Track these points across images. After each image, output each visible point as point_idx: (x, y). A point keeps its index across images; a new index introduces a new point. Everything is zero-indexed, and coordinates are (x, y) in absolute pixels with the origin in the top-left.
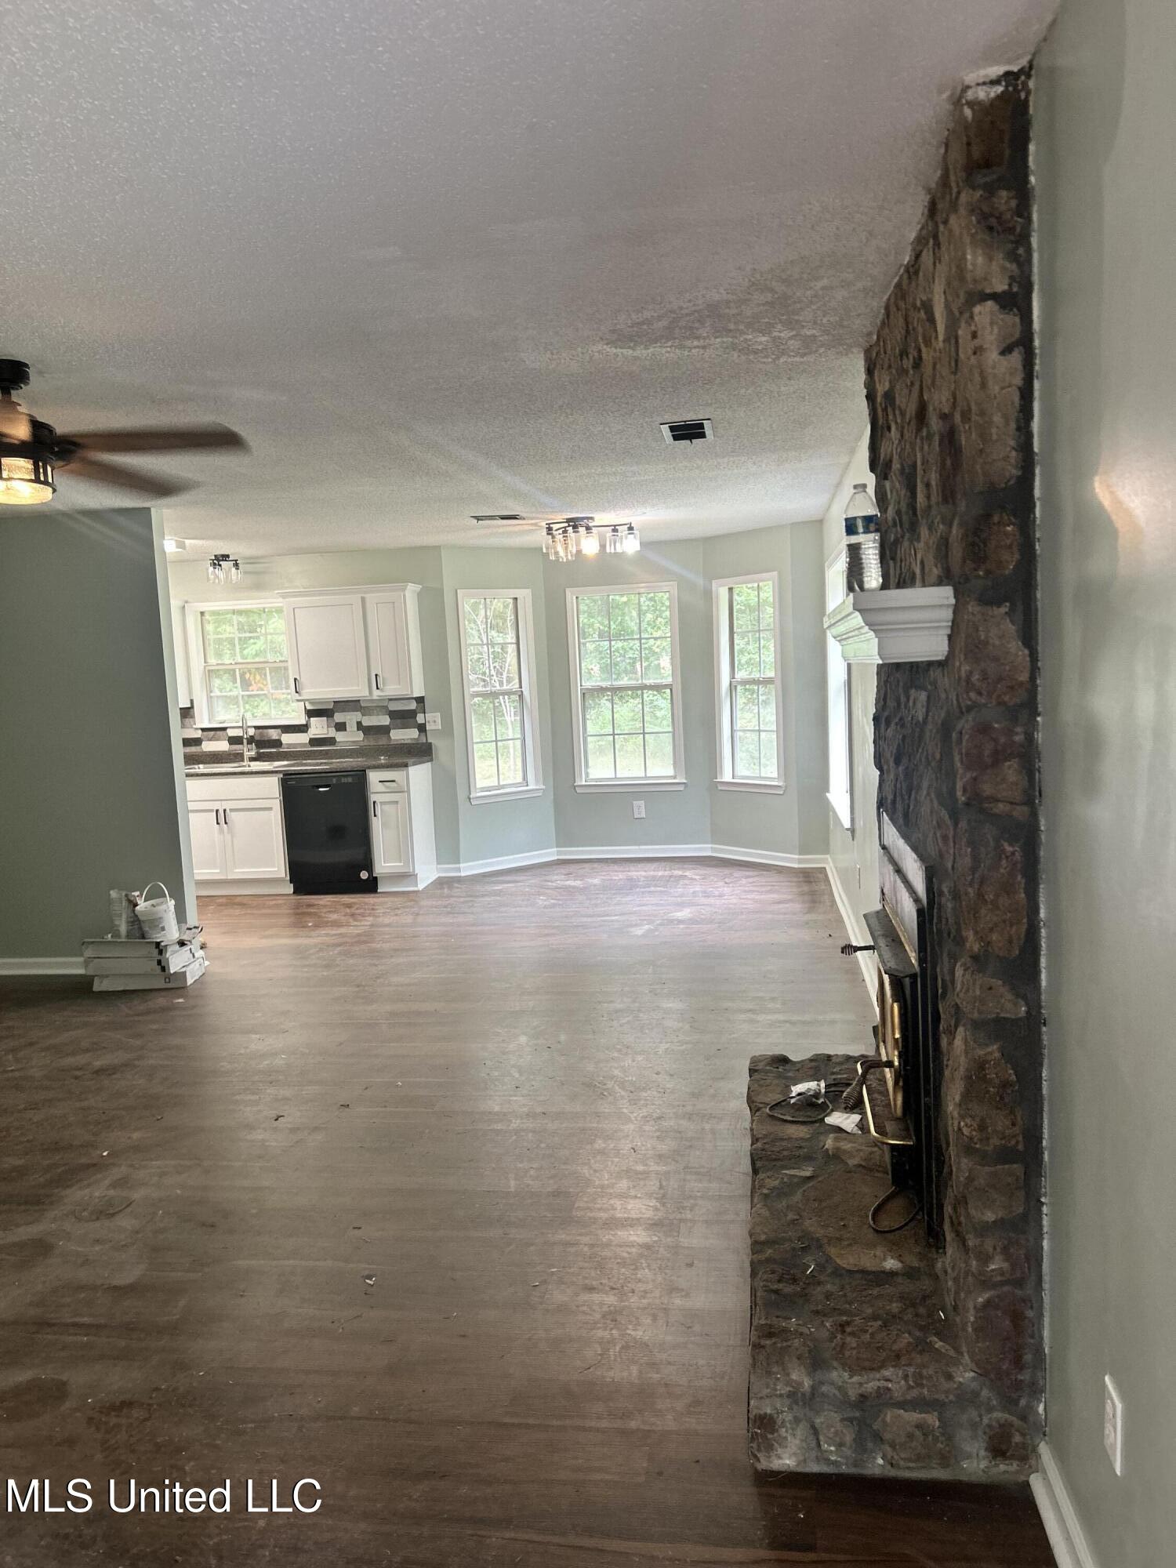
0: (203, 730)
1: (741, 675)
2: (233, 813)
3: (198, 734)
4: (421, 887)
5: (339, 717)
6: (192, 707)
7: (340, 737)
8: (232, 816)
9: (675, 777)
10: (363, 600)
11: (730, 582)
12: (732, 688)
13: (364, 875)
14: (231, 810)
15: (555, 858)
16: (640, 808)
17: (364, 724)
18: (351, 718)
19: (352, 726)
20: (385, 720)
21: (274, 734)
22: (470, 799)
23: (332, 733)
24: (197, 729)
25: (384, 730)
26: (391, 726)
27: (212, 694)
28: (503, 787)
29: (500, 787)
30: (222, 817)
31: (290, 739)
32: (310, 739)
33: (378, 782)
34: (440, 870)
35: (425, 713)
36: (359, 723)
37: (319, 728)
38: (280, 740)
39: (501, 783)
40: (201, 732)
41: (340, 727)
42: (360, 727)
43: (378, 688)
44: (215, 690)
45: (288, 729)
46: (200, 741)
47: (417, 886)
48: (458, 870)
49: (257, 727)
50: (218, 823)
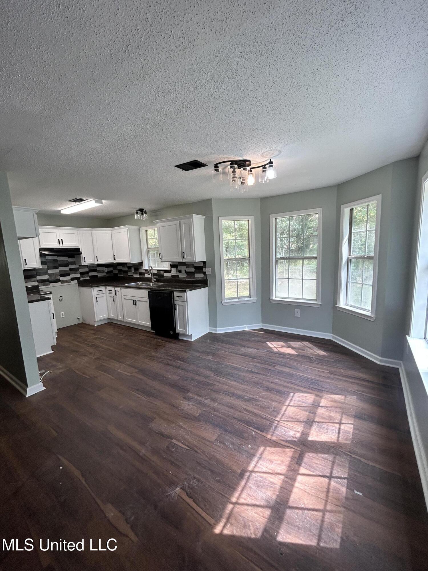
0: (146, 270)
1: (353, 255)
3: (144, 272)
4: (193, 340)
5: (179, 268)
6: (142, 263)
7: (180, 275)
8: (138, 303)
9: (316, 300)
10: (180, 223)
11: (351, 205)
12: (349, 261)
13: (171, 332)
14: (138, 301)
15: (261, 328)
16: (298, 313)
17: (187, 271)
18: (183, 269)
19: (183, 271)
20: (193, 270)
21: (162, 273)
22: (222, 303)
23: (178, 274)
24: (144, 270)
25: (193, 273)
26: (195, 272)
29: (238, 298)
30: (135, 303)
31: (166, 275)
32: (172, 275)
33: (177, 296)
34: (210, 329)
35: (206, 268)
36: (185, 271)
37: (174, 271)
38: (163, 275)
39: (239, 296)
40: (144, 271)
41: (180, 271)
42: (186, 272)
43: (184, 258)
44: (150, 257)
45: (166, 271)
46: (144, 274)
47: (191, 339)
48: (216, 331)
49: (158, 270)
50: (134, 305)
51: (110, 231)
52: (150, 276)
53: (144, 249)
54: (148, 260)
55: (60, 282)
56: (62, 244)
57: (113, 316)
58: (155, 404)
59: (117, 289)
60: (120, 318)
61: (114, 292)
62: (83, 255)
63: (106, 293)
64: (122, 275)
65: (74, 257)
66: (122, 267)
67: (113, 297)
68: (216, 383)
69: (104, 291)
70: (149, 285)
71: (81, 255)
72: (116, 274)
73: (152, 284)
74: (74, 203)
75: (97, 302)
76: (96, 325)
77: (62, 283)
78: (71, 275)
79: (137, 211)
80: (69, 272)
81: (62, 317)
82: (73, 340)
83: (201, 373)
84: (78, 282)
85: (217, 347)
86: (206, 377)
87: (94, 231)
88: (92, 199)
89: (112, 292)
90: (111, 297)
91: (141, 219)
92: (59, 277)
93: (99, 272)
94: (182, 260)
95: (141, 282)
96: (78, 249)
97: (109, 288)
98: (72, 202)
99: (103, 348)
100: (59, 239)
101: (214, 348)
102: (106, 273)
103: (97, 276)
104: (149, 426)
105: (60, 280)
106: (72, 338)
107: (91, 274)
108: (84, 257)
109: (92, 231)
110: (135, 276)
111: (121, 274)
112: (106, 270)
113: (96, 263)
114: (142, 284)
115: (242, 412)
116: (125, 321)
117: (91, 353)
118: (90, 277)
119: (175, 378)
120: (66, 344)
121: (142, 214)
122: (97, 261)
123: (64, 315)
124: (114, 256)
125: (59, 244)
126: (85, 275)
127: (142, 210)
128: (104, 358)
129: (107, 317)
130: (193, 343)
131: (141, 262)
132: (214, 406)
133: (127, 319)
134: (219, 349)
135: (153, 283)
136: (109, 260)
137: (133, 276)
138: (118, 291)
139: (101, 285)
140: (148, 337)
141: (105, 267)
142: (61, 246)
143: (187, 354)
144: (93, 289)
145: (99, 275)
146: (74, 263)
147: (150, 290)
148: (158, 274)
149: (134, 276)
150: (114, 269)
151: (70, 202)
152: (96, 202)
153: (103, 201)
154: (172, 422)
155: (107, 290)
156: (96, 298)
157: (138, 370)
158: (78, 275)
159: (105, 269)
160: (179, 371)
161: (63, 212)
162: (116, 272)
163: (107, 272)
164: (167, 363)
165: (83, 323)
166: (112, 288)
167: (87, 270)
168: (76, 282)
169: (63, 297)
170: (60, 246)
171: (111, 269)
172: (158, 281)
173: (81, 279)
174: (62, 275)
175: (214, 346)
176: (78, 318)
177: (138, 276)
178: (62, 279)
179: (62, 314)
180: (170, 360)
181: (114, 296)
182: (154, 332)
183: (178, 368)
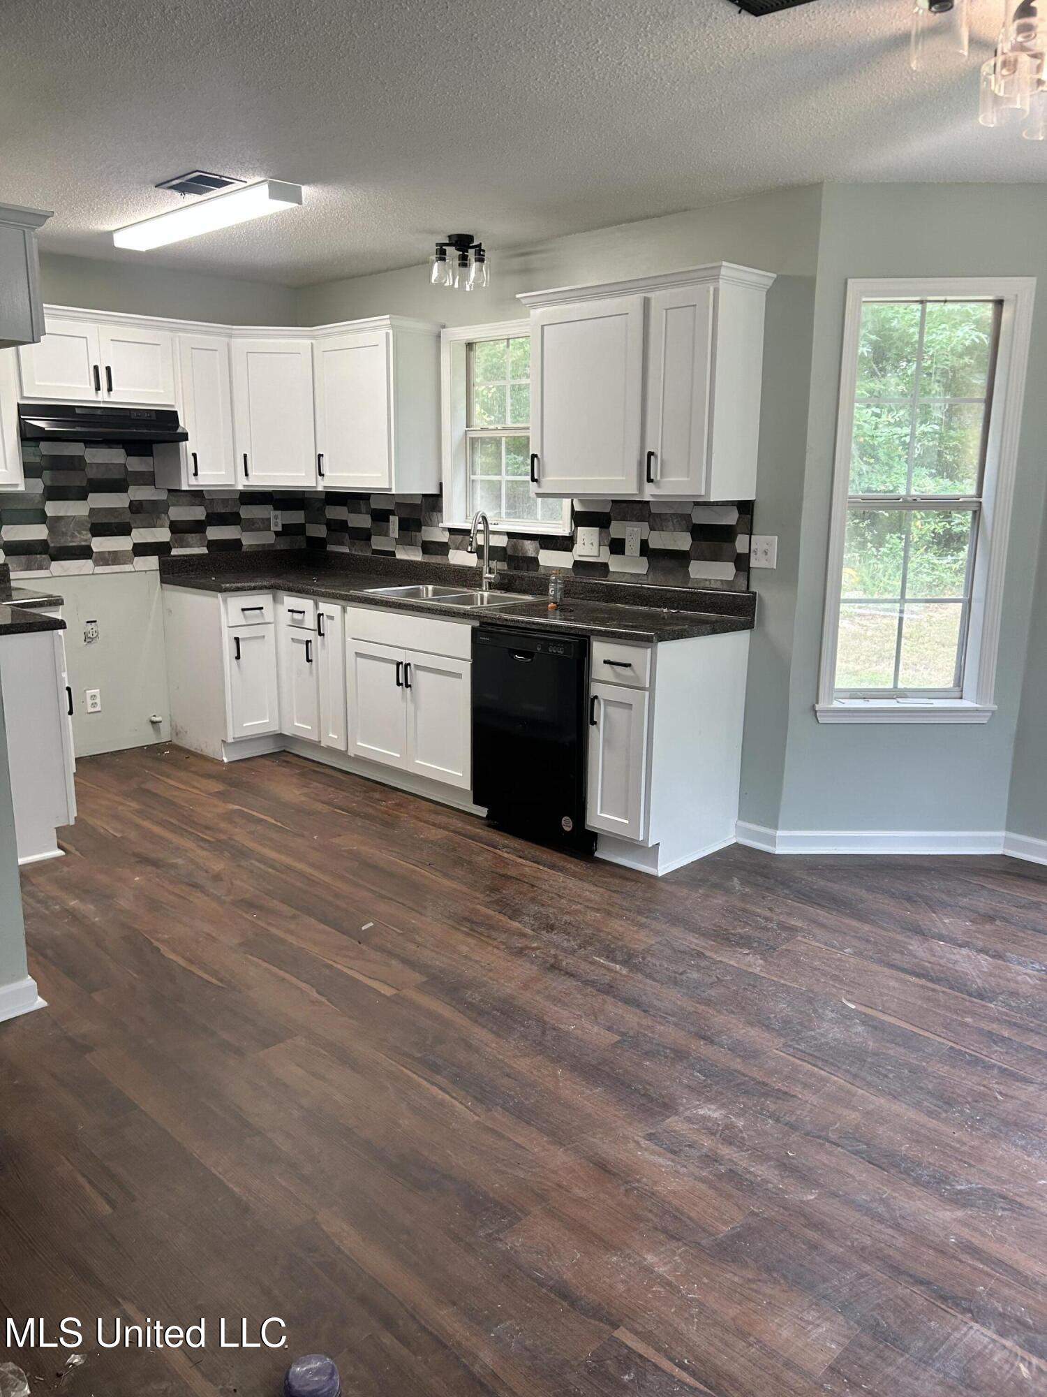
0: (452, 531)
2: (418, 672)
3: (444, 538)
4: (662, 870)
5: (617, 529)
6: (439, 496)
7: (616, 565)
8: (420, 679)
10: (646, 303)
13: (567, 824)
14: (417, 667)
17: (652, 545)
18: (633, 533)
19: (632, 547)
20: (683, 542)
21: (529, 548)
22: (816, 712)
23: (605, 556)
24: (444, 529)
25: (680, 559)
26: (692, 554)
27: (473, 477)
28: (903, 694)
29: (895, 693)
30: (404, 676)
31: (549, 559)
32: (576, 562)
33: (605, 662)
34: (740, 831)
35: (751, 534)
36: (644, 543)
37: (588, 545)
38: (535, 560)
39: (900, 685)
40: (447, 534)
41: (617, 547)
42: (645, 549)
43: (650, 480)
44: (478, 470)
45: (549, 542)
46: (443, 548)
47: (656, 867)
48: (772, 840)
49: (511, 535)
50: (399, 684)
51: (309, 342)
52: (470, 560)
53: (453, 431)
54: (470, 485)
55: (90, 558)
56: (110, 389)
57: (299, 726)
58: (518, 1146)
59: (326, 608)
60: (333, 738)
61: (310, 621)
62: (188, 447)
63: (275, 622)
64: (345, 550)
65: (150, 454)
66: (345, 509)
67: (308, 642)
68: (797, 1090)
69: (268, 614)
70: (469, 600)
71: (183, 444)
72: (322, 543)
73: (483, 597)
74: (177, 194)
75: (238, 657)
76: (226, 760)
77: (97, 564)
78: (134, 532)
79: (442, 245)
80: (127, 517)
81: (91, 710)
82: (138, 812)
83: (720, 1033)
84: (162, 564)
85: (783, 918)
86: (749, 1053)
87: (239, 340)
88: (258, 179)
89: (302, 621)
90: (299, 641)
91: (456, 286)
92: (90, 535)
93: (249, 526)
94: (641, 488)
95: (430, 587)
96: (169, 418)
97: (291, 601)
98: (169, 192)
99: (263, 860)
100: (96, 368)
101: (767, 919)
102: (277, 533)
103: (238, 543)
104: (500, 1245)
105: (89, 548)
106: (134, 805)
107: (214, 533)
108: (194, 455)
109: (230, 336)
110: (401, 555)
111: (342, 544)
112: (277, 519)
113: (241, 484)
114: (435, 593)
115: (954, 1257)
116: (351, 753)
117: (217, 878)
118: (211, 544)
119: (596, 1035)
120: (110, 829)
121: (464, 262)
122: (247, 475)
123: (98, 700)
124: (320, 456)
125: (98, 388)
126: (191, 537)
127: (463, 243)
128: (275, 904)
129: (275, 728)
130: (662, 885)
131: (433, 490)
132: (807, 1203)
133: (364, 746)
134: (792, 929)
135: (486, 594)
136: (299, 477)
137: (393, 554)
138: (331, 618)
139: (258, 584)
140: (454, 832)
141: (275, 509)
142: (103, 399)
143: (642, 935)
144: (225, 601)
145: (249, 540)
146: (148, 479)
147: (477, 624)
148: (509, 552)
149: (398, 556)
150: (309, 520)
151: (160, 190)
152: (276, 193)
153: (306, 191)
154: (610, 1247)
155: (283, 611)
156: (237, 640)
157: (424, 979)
158: (162, 535)
159: (273, 513)
160: (614, 1009)
161: (123, 241)
162: (319, 531)
163: (279, 529)
164: (552, 961)
165: (169, 746)
166: (306, 604)
167: (199, 513)
168: (152, 562)
169: (99, 627)
170: (100, 399)
171: (297, 517)
172: (504, 584)
173: (174, 552)
174: (101, 528)
175: (768, 914)
176: (153, 723)
177: (416, 556)
178: (100, 544)
179: (94, 697)
180: (564, 950)
181: (311, 635)
182: (482, 812)
183: (609, 990)
